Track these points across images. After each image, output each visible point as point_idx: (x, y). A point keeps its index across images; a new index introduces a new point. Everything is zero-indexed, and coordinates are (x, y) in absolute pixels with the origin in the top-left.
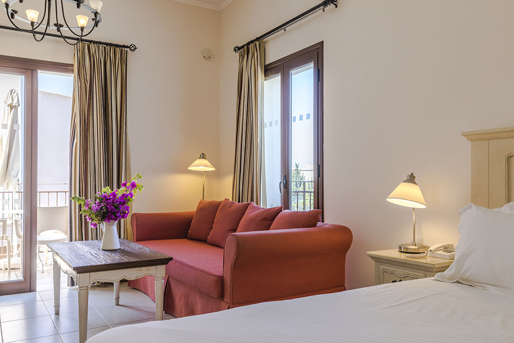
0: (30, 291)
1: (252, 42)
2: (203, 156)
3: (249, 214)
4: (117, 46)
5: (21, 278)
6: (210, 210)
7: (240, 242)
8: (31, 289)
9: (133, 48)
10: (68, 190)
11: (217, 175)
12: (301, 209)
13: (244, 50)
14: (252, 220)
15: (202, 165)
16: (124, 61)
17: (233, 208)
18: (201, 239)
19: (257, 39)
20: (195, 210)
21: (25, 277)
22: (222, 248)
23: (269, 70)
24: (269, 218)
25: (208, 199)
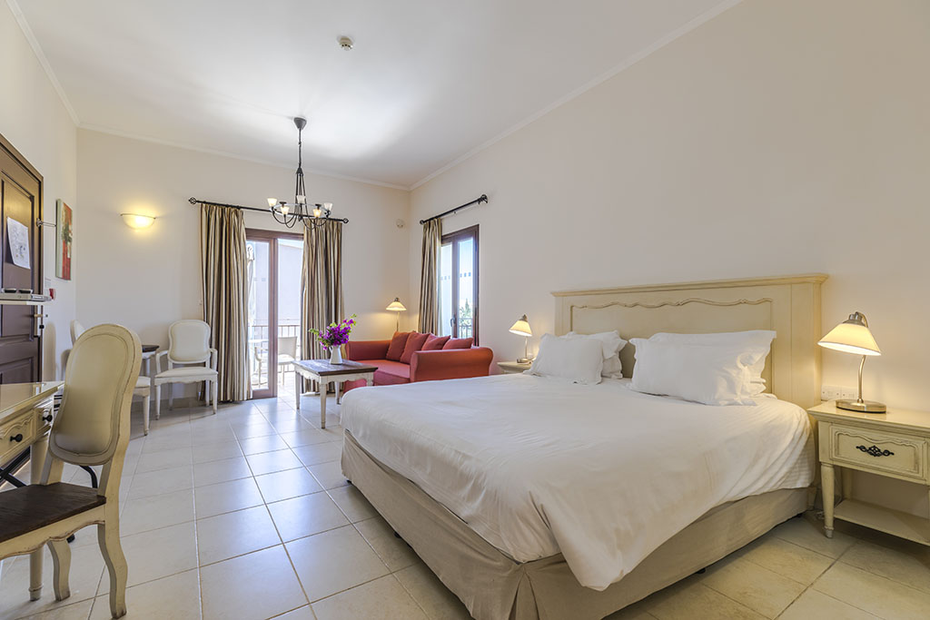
0: (273, 397)
1: (432, 219)
2: (397, 300)
3: (429, 341)
4: (335, 220)
5: (267, 388)
6: (402, 339)
7: (421, 358)
8: (274, 396)
9: (346, 221)
10: (299, 324)
11: (407, 314)
12: (464, 337)
13: (427, 223)
14: (432, 344)
15: (397, 306)
16: (339, 231)
17: (418, 337)
18: (397, 360)
19: (436, 217)
20: (391, 339)
21: (269, 386)
22: (408, 364)
23: (444, 239)
24: (442, 343)
25: (401, 331)
